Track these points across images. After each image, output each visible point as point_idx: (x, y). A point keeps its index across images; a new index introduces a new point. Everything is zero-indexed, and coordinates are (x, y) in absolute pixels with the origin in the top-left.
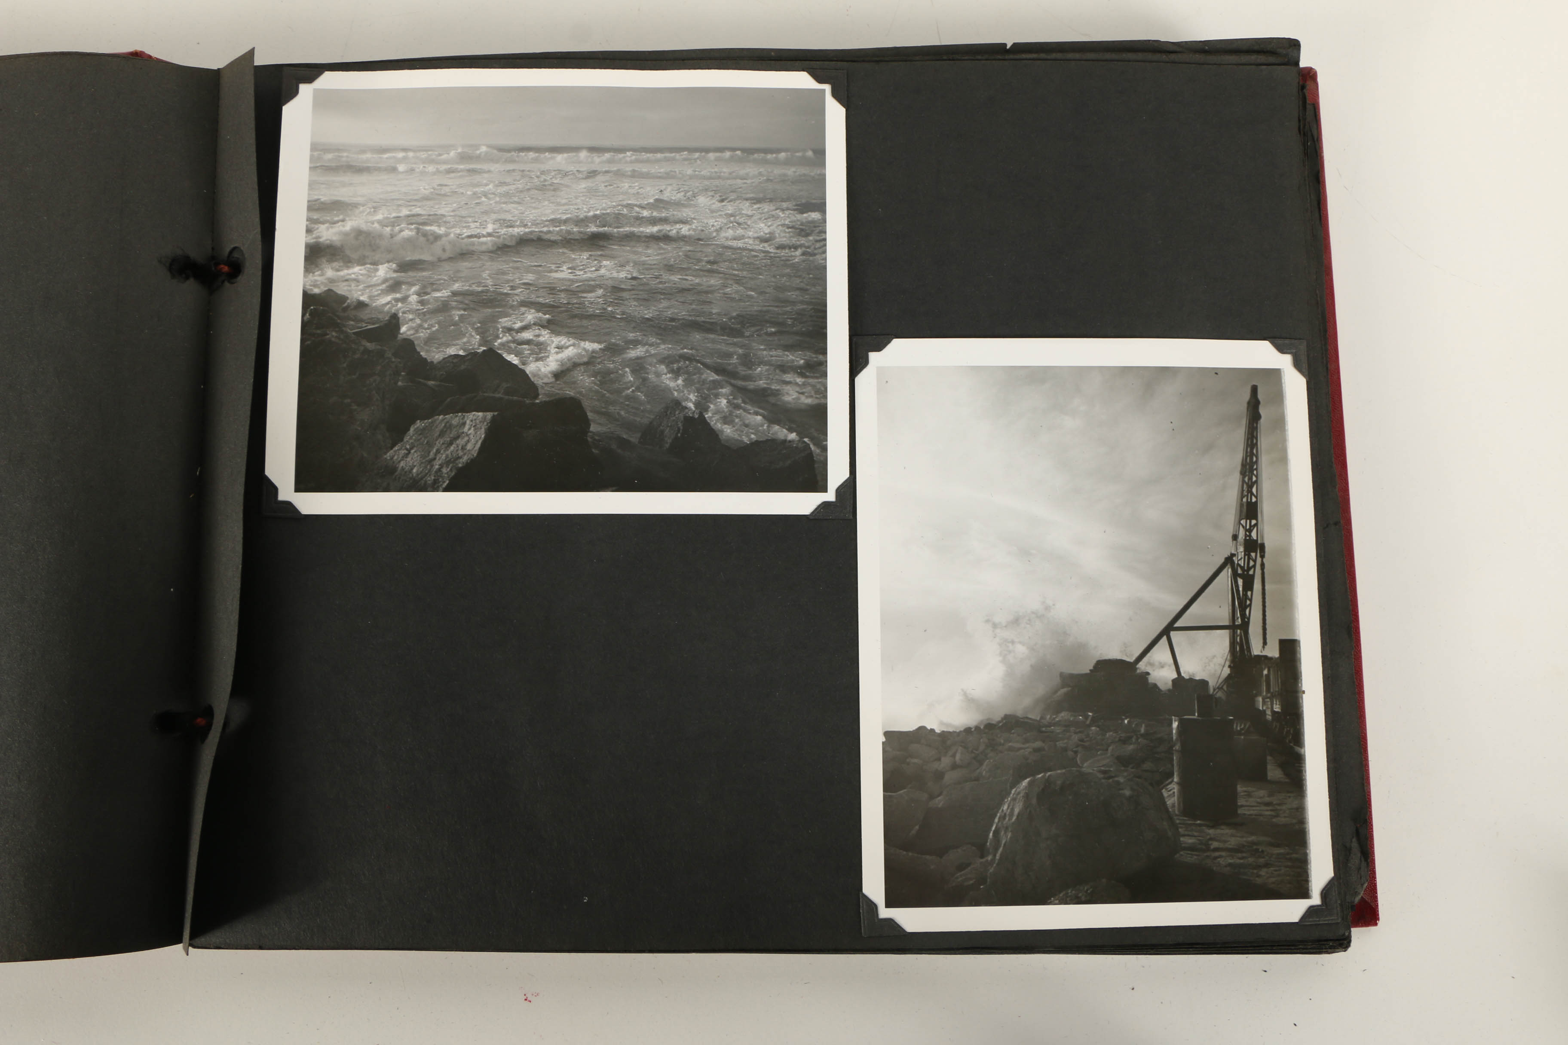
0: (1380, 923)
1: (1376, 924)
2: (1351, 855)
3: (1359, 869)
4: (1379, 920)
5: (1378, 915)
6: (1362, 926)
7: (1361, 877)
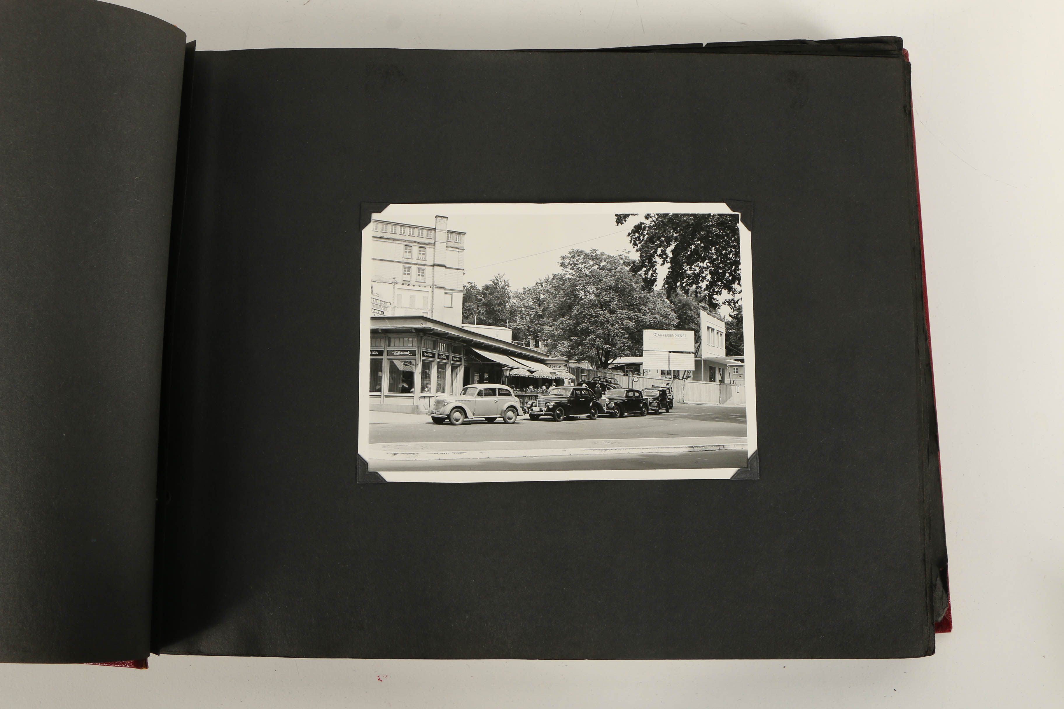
0: (953, 630)
1: (950, 631)
2: (936, 589)
3: (942, 598)
4: (952, 628)
5: (951, 625)
6: (941, 632)
7: (943, 604)
